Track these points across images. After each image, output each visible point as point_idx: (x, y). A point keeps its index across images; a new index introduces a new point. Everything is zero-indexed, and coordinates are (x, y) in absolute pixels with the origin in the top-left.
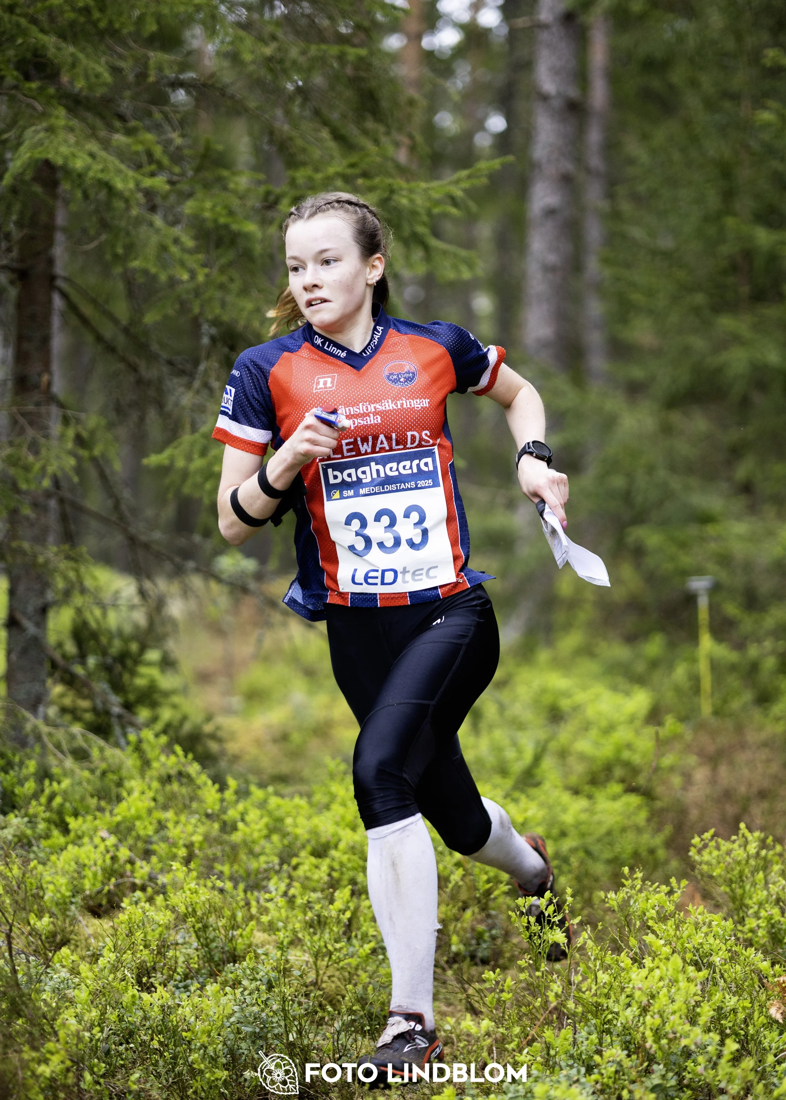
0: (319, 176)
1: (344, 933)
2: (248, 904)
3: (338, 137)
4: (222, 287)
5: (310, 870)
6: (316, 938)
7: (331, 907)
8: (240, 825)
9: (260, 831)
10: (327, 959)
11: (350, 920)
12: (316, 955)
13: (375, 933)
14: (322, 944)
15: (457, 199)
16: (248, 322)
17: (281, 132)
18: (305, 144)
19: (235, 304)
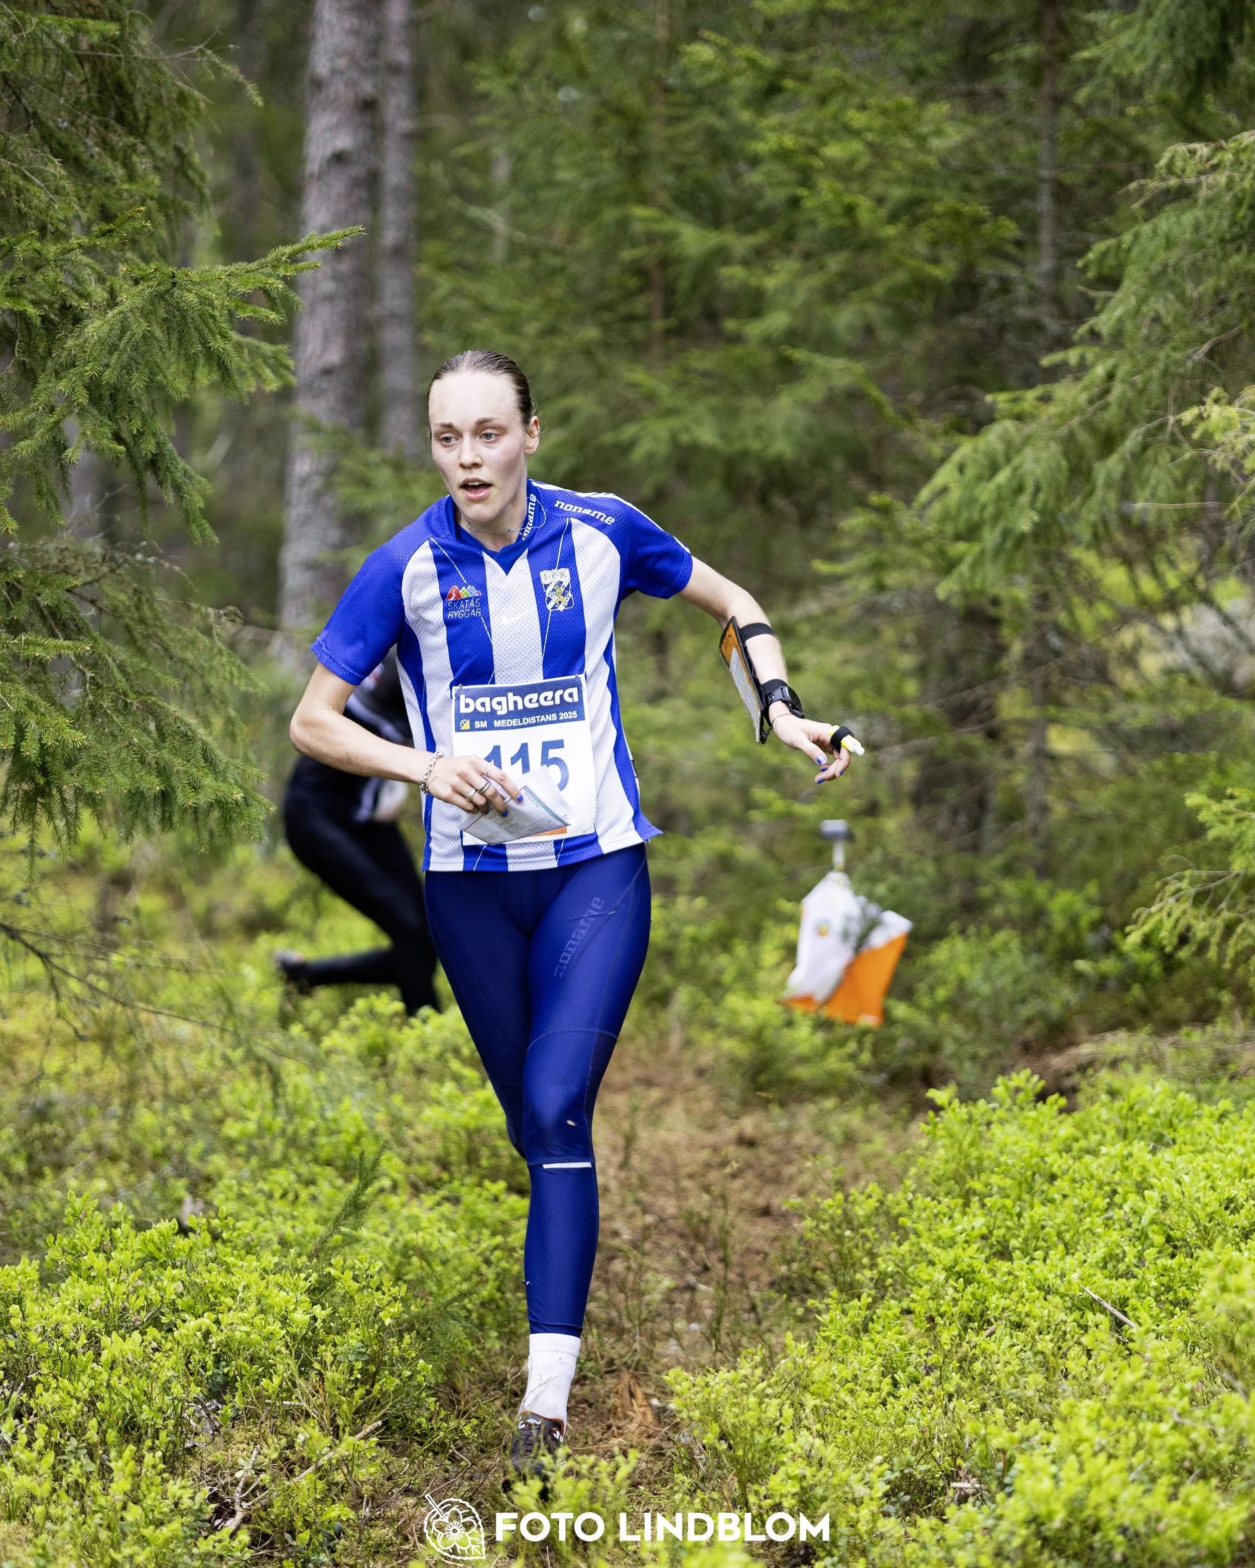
15: (274, 294)
18: (21, 184)
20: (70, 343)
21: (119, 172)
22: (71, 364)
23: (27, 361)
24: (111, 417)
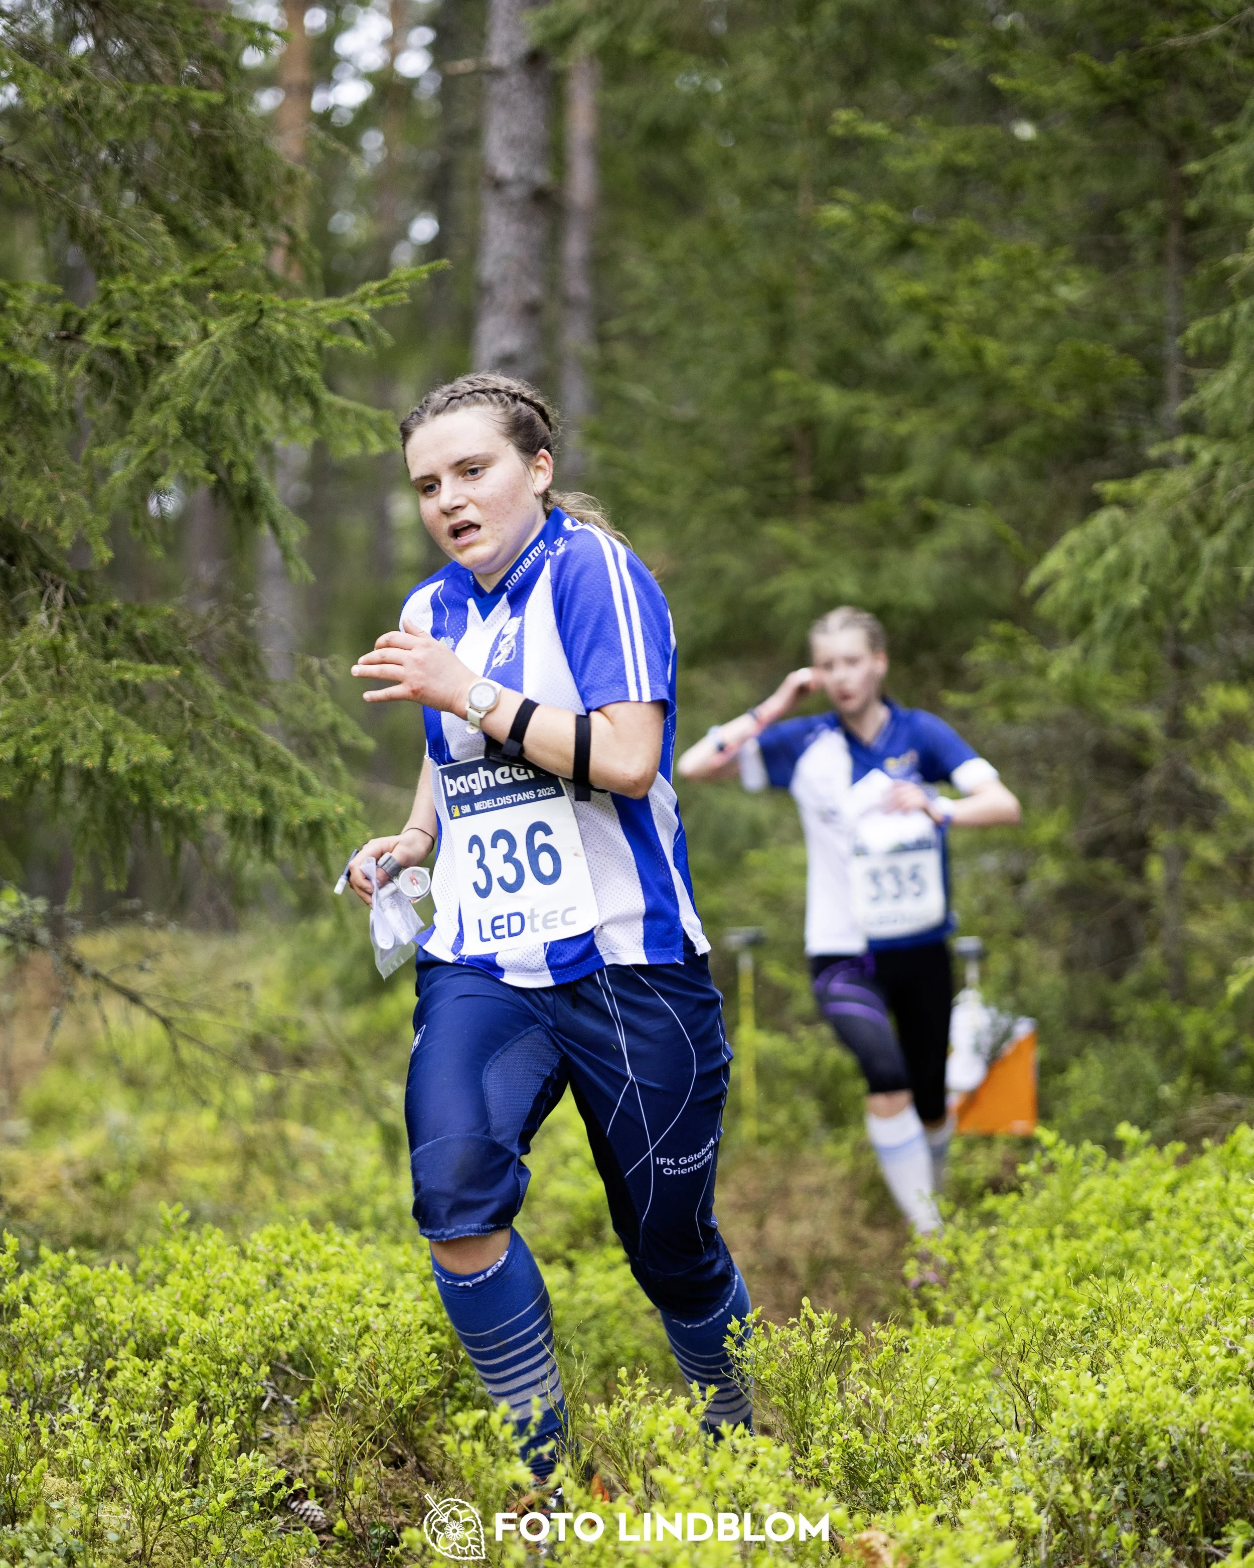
0: (147, 288)
1: (187, 1478)
2: (38, 1433)
3: (177, 229)
5: (134, 1379)
6: (142, 1484)
7: (165, 1433)
8: (24, 1308)
9: (55, 1317)
10: (159, 1517)
11: (196, 1456)
12: (143, 1511)
13: (235, 1476)
14: (152, 1494)
15: (364, 329)
16: (37, 517)
17: (88, 221)
18: (125, 241)
19: (17, 490)
20: (163, 379)
21: (229, 244)
22: (165, 398)
23: (124, 398)
24: (203, 447)
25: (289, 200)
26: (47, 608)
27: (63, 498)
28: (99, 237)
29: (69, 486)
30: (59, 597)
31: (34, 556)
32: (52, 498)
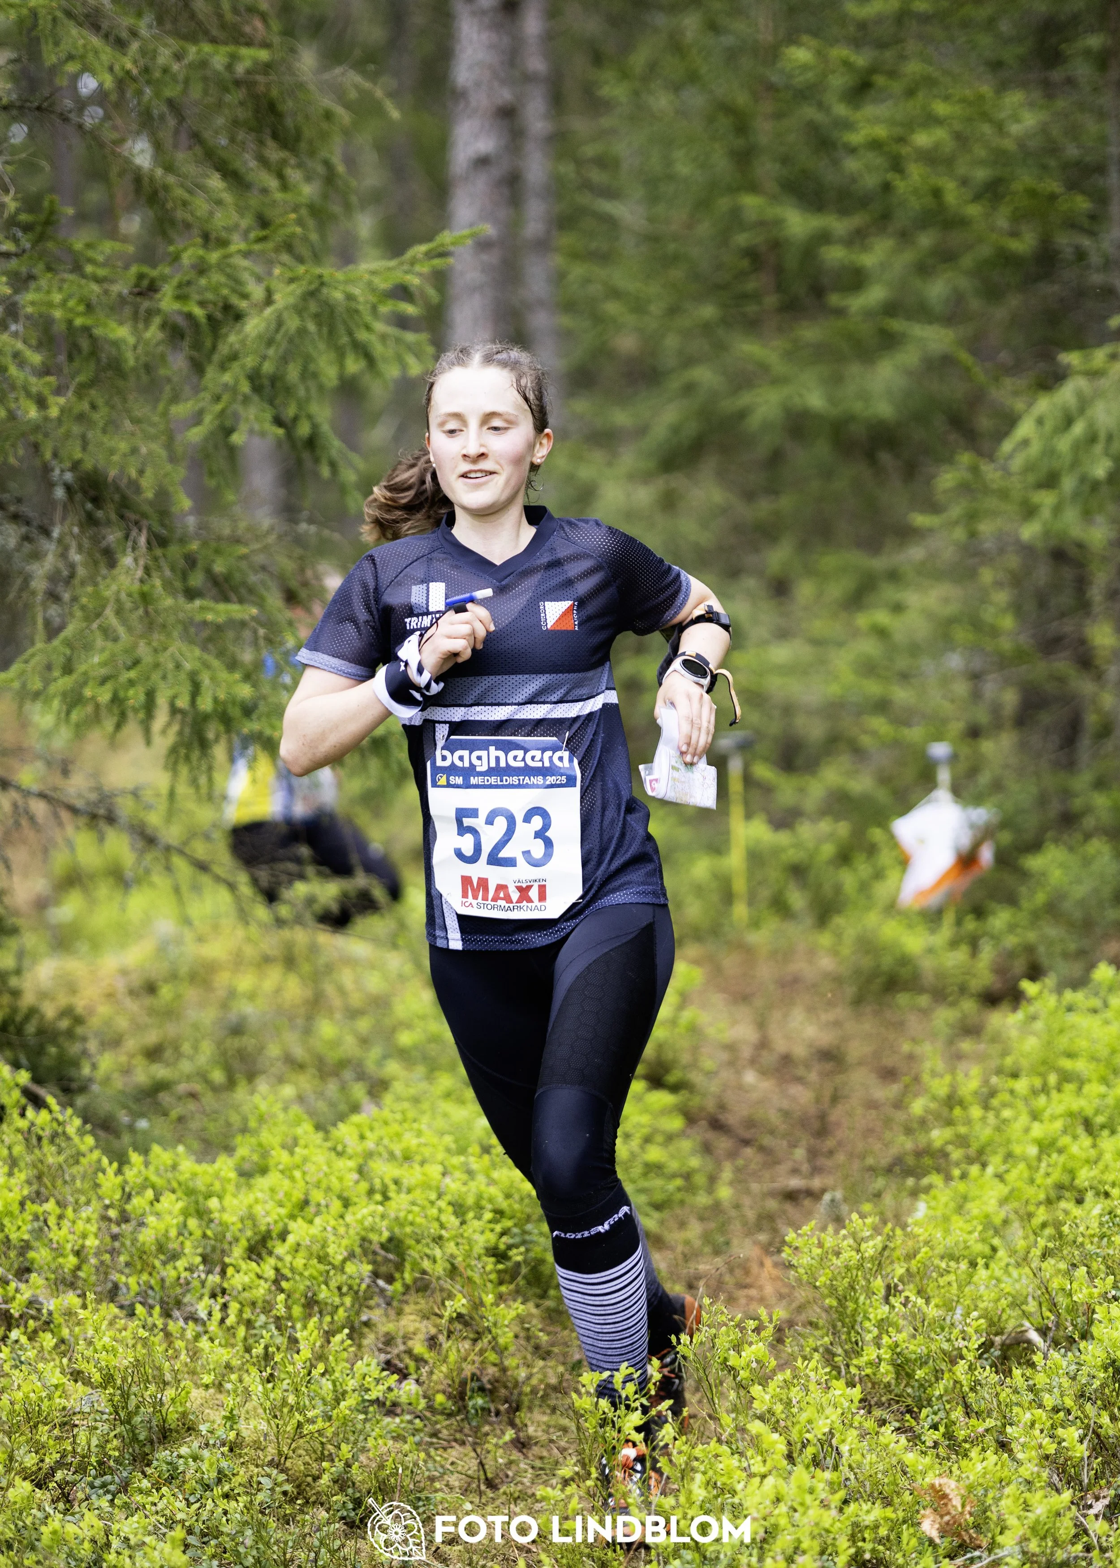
4: (81, 418)
15: (412, 289)
16: (122, 469)
17: (152, 179)
18: (186, 196)
19: (102, 443)
20: (232, 338)
21: (273, 183)
22: (234, 357)
23: (195, 354)
24: (271, 403)
25: (324, 136)
26: (134, 549)
27: (144, 450)
28: (162, 194)
29: (149, 438)
30: (142, 540)
31: (117, 497)
32: (134, 451)
